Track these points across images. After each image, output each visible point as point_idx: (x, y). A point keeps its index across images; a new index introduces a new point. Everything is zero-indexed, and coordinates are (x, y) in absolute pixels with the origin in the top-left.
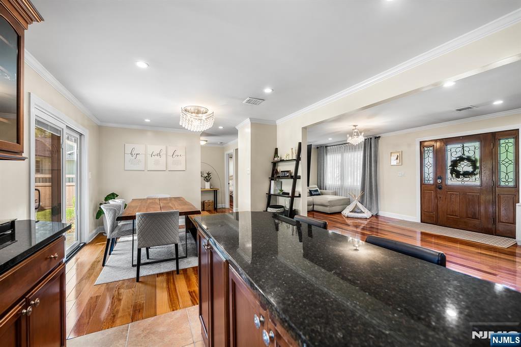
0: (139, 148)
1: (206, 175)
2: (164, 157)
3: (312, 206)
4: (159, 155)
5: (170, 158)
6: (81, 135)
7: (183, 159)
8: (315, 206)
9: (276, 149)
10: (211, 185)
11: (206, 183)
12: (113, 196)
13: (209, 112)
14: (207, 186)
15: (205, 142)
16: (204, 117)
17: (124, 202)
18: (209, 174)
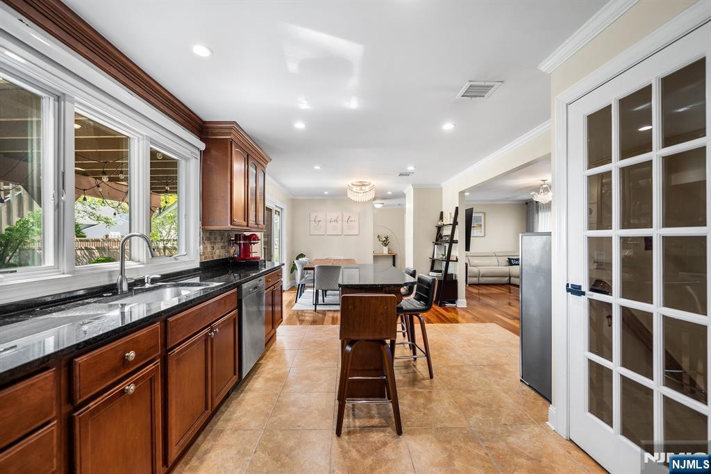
0: (321, 216)
1: (385, 239)
2: (340, 223)
3: (507, 278)
4: (336, 221)
5: (345, 223)
6: (282, 209)
7: (356, 223)
8: (512, 278)
9: (442, 213)
10: (389, 250)
11: (384, 247)
12: (302, 256)
13: (372, 185)
14: (385, 251)
15: (381, 205)
16: (367, 188)
17: (309, 261)
18: (387, 238)
